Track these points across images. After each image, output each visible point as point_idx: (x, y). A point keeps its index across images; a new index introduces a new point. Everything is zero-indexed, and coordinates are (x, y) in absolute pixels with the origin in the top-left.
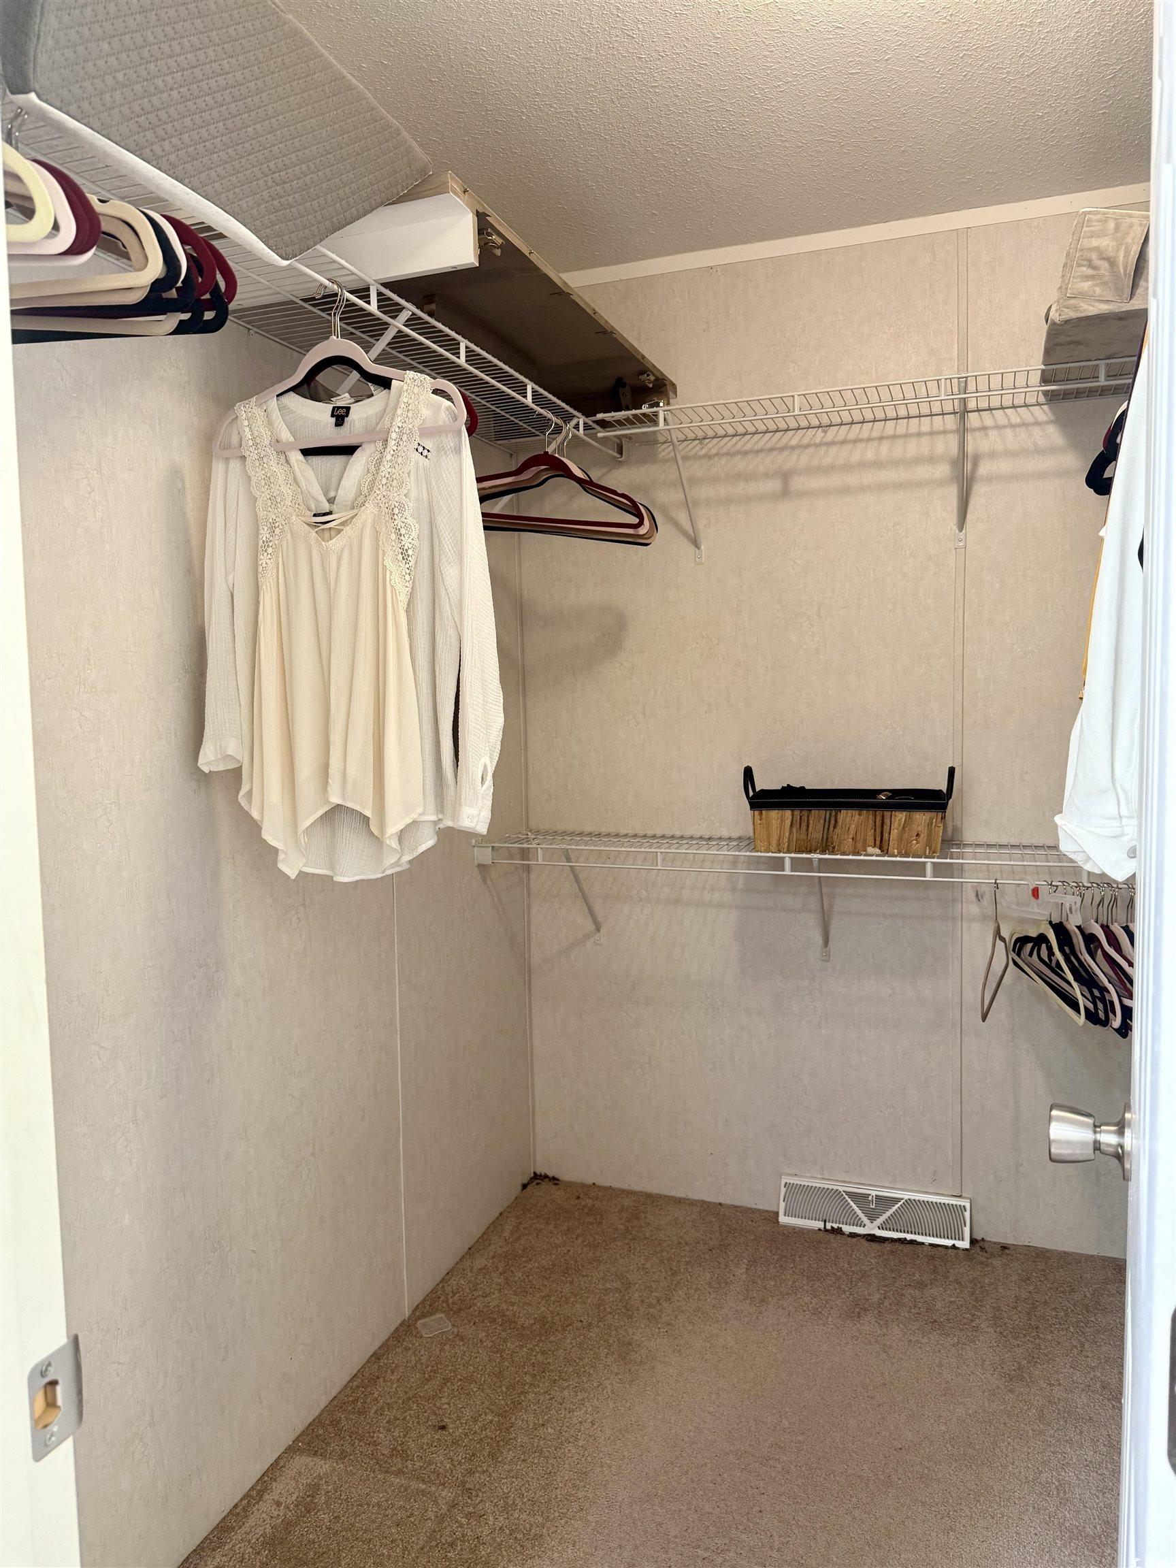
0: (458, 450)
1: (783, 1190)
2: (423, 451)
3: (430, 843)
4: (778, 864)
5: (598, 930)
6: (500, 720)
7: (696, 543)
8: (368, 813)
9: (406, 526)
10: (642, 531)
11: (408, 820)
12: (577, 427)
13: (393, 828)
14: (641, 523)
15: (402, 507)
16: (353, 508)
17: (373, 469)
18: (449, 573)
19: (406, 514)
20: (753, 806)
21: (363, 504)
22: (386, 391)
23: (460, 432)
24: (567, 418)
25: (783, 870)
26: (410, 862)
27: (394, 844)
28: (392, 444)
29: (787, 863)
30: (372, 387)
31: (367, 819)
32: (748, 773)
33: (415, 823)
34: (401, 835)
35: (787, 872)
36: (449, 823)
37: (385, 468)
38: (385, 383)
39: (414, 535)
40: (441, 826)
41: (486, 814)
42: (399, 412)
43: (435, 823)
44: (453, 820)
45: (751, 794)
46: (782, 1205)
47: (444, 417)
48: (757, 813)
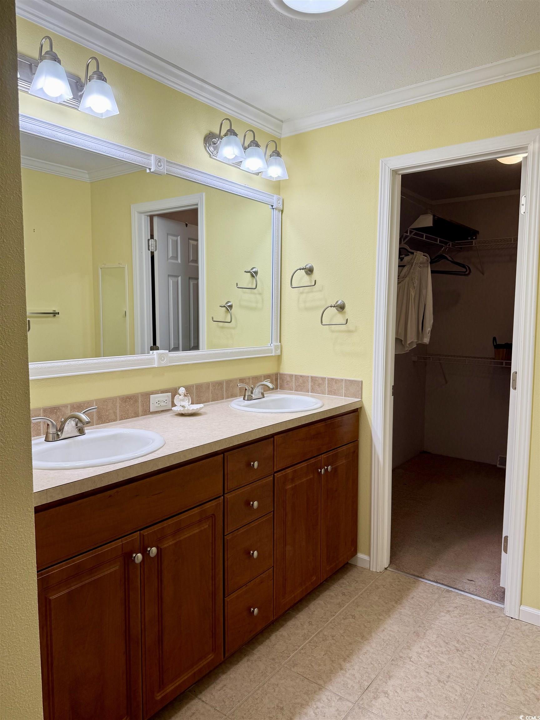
0: (428, 267)
1: (499, 458)
2: (420, 267)
3: (415, 346)
4: (502, 363)
5: (446, 383)
6: (432, 321)
7: (483, 274)
8: (403, 339)
9: (415, 282)
10: (467, 273)
11: (411, 341)
12: (449, 245)
13: (408, 342)
14: (467, 271)
15: (414, 278)
16: (403, 278)
17: (408, 270)
18: (424, 292)
19: (415, 280)
20: (495, 348)
21: (406, 277)
22: (412, 255)
23: (428, 264)
24: (447, 243)
25: (503, 365)
26: (410, 350)
27: (408, 345)
28: (413, 266)
29: (504, 363)
30: (409, 253)
31: (402, 341)
32: (494, 339)
33: (412, 342)
34: (409, 344)
35: (504, 366)
36: (420, 342)
37: (412, 270)
38: (413, 253)
39: (417, 283)
40: (417, 343)
41: (428, 340)
42: (416, 259)
43: (416, 342)
44: (421, 341)
45: (495, 344)
46: (498, 463)
47: (425, 260)
48: (496, 349)
